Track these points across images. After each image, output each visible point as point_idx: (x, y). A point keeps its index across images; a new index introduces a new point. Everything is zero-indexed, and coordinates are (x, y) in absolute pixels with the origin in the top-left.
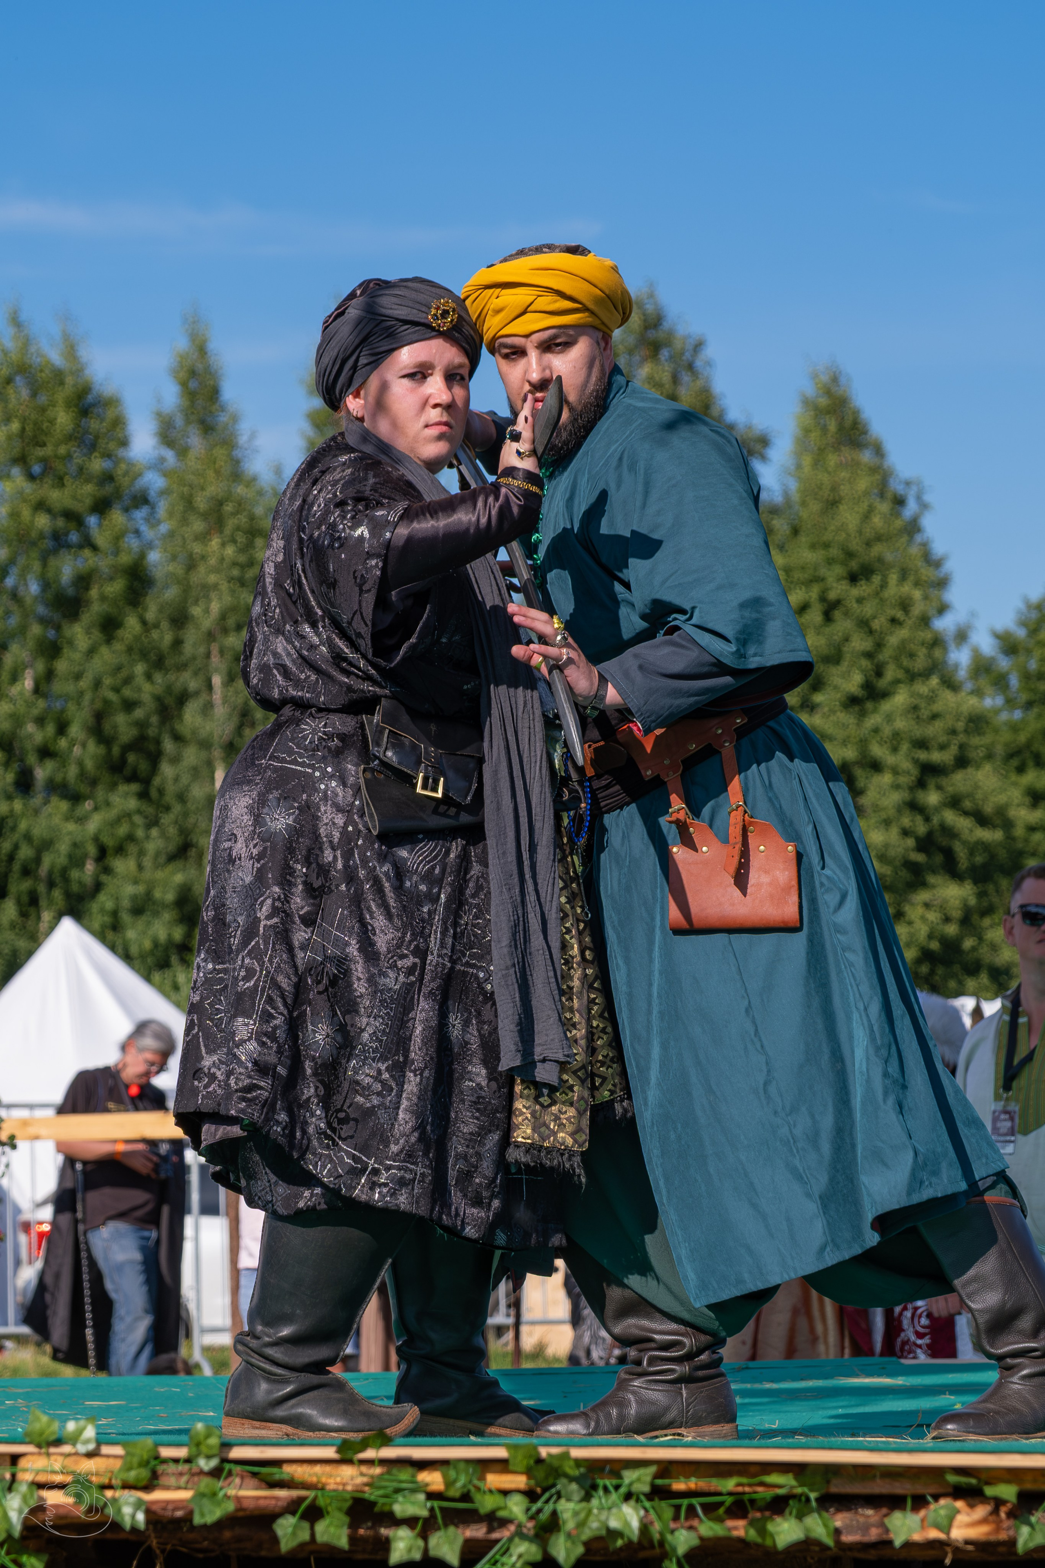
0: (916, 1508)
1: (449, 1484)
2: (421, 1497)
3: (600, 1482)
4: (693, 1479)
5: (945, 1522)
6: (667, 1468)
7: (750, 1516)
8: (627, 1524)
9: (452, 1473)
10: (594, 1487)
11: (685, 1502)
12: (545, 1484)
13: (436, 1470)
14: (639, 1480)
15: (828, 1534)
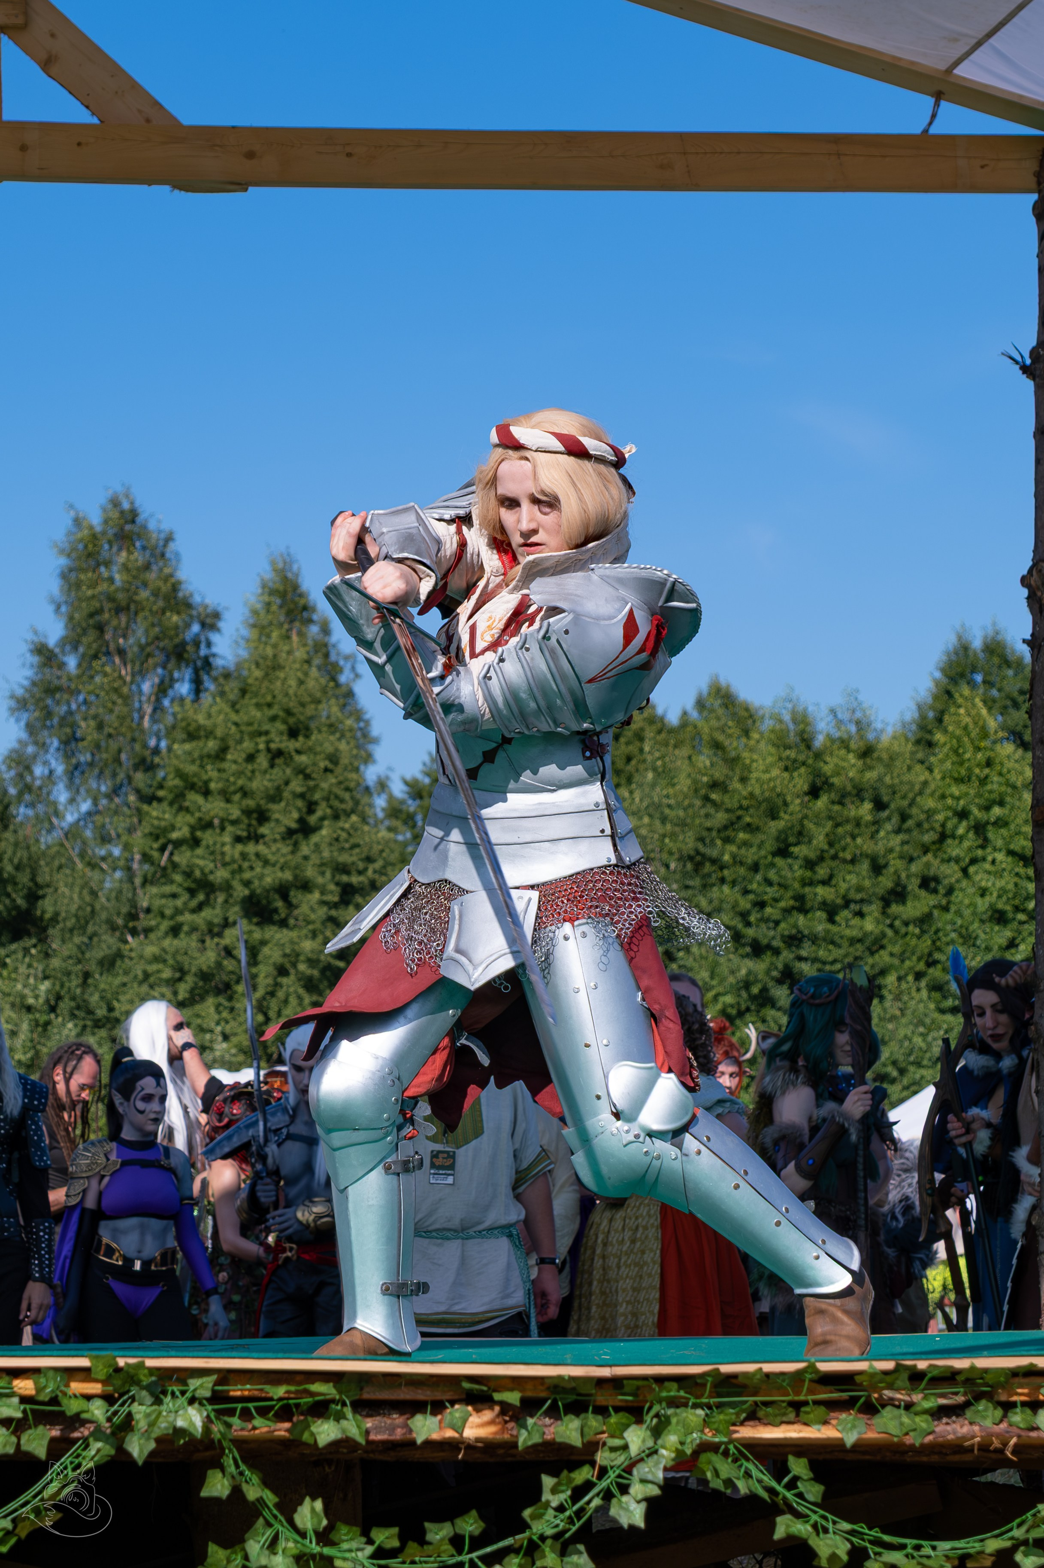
0: (434, 1413)
1: (39, 1390)
2: (16, 1400)
3: (170, 1389)
4: (248, 1386)
5: (460, 1424)
6: (226, 1376)
7: (295, 1419)
8: (192, 1423)
9: (43, 1380)
10: (164, 1393)
11: (240, 1406)
12: (121, 1391)
13: (27, 1378)
14: (201, 1386)
15: (360, 1433)
